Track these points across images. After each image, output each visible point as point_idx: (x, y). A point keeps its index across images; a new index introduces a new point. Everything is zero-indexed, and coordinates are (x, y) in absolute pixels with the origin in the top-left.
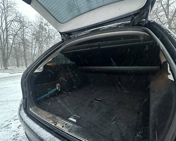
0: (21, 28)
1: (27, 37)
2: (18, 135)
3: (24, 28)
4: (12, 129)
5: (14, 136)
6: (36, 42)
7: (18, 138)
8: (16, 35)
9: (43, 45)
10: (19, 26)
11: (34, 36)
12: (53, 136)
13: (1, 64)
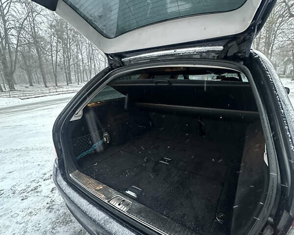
0: (28, 16)
1: (40, 32)
2: (54, 203)
3: (34, 15)
4: (43, 194)
5: (47, 203)
6: (58, 41)
7: (54, 207)
8: (21, 28)
9: (70, 46)
10: (25, 12)
11: (52, 30)
12: (108, 217)
13: (3, 81)
